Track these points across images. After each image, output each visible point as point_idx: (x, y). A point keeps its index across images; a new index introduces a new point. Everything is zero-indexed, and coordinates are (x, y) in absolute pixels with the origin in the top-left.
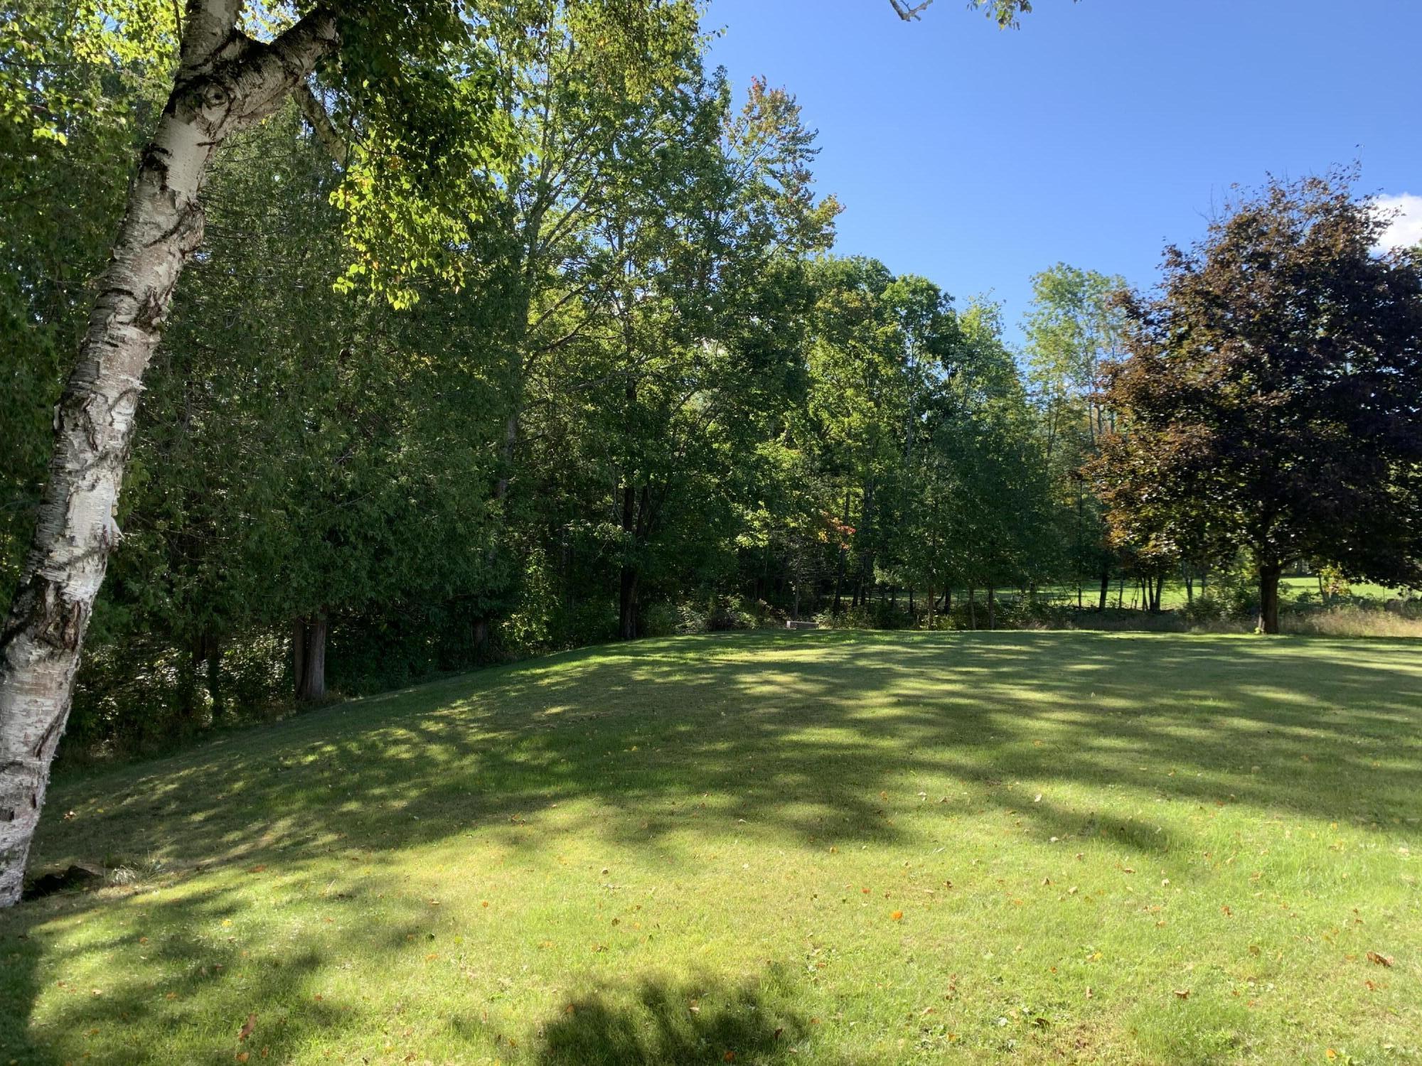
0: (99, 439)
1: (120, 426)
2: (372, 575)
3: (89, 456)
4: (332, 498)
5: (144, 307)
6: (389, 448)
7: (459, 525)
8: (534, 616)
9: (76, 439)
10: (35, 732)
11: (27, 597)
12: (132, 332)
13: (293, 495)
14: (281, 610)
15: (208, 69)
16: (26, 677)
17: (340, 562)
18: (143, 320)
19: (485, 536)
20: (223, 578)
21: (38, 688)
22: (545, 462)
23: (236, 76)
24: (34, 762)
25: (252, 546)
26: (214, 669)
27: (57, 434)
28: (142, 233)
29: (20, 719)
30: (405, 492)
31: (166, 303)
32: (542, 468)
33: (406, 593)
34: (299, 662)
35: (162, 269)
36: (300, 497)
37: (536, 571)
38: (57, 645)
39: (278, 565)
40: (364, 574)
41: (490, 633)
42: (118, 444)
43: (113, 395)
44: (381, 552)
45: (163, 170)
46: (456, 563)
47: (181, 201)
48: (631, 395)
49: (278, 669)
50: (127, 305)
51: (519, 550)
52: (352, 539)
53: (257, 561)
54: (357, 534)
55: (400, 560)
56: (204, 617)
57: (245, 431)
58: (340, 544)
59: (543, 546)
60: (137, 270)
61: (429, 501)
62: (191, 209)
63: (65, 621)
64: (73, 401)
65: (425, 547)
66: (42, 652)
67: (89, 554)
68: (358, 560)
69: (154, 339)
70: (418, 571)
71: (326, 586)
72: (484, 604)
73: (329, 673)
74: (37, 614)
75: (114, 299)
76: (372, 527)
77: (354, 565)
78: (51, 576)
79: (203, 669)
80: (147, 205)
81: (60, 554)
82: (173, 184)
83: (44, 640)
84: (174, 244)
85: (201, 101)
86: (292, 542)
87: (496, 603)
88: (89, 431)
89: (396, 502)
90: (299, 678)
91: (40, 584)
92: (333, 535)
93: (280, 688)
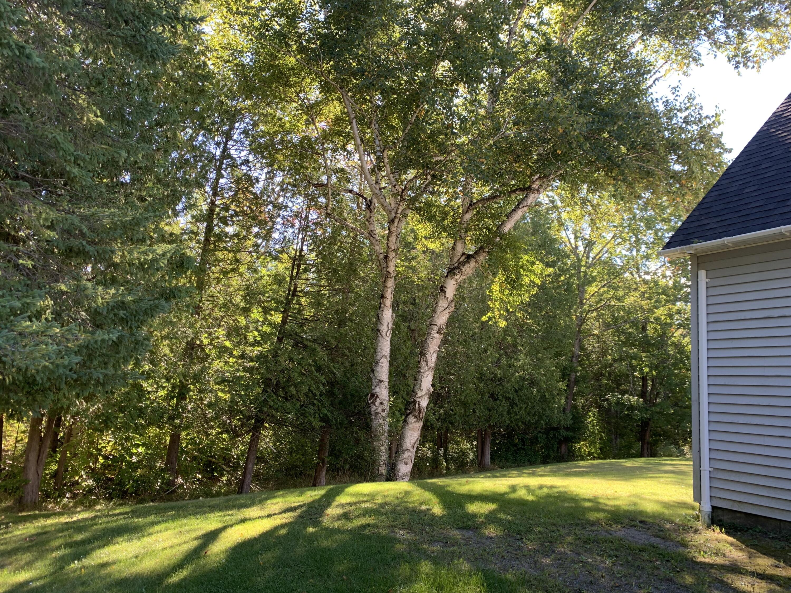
0: (429, 363)
1: (434, 360)
2: (509, 413)
3: (426, 368)
4: (492, 380)
5: (440, 329)
6: (516, 360)
7: (547, 394)
8: (592, 443)
9: (423, 363)
10: (413, 442)
11: (412, 405)
12: (437, 335)
13: (477, 378)
14: (473, 425)
15: (456, 265)
16: (411, 426)
17: (495, 407)
18: (439, 332)
19: (559, 400)
20: (452, 410)
21: (413, 430)
22: (596, 364)
23: (463, 265)
24: (412, 449)
25: (463, 398)
26: (445, 452)
27: (419, 362)
28: (439, 309)
29: (409, 438)
30: (523, 379)
31: (444, 327)
32: (596, 367)
33: (524, 423)
34: (480, 451)
35: (444, 318)
36: (480, 379)
37: (593, 420)
38: (418, 418)
39: (472, 406)
40: (505, 413)
41: (569, 450)
42: (433, 365)
43: (432, 352)
44: (513, 404)
45: (445, 292)
46: (545, 410)
47: (449, 300)
48: (644, 329)
49: (471, 456)
50: (436, 328)
51: (583, 409)
52: (501, 398)
53: (464, 404)
54: (503, 396)
55: (521, 408)
56: (445, 425)
57: (460, 353)
58: (496, 400)
59: (596, 407)
60: (438, 319)
61: (533, 383)
62: (452, 301)
63: (420, 412)
64: (423, 354)
65: (532, 403)
66: (415, 420)
67: (426, 394)
68: (503, 407)
69: (442, 336)
70: (529, 414)
71: (490, 417)
72: (564, 433)
73: (492, 459)
74: (414, 409)
75: (433, 327)
76: (508, 393)
77: (501, 409)
78: (418, 400)
79: (442, 451)
80: (441, 301)
81: (419, 394)
82: (447, 295)
83: (416, 417)
84: (447, 311)
85: (455, 274)
86: (477, 397)
87: (570, 434)
88: (426, 361)
89: (518, 383)
90: (480, 458)
91: (415, 402)
92: (492, 395)
93: (472, 463)
